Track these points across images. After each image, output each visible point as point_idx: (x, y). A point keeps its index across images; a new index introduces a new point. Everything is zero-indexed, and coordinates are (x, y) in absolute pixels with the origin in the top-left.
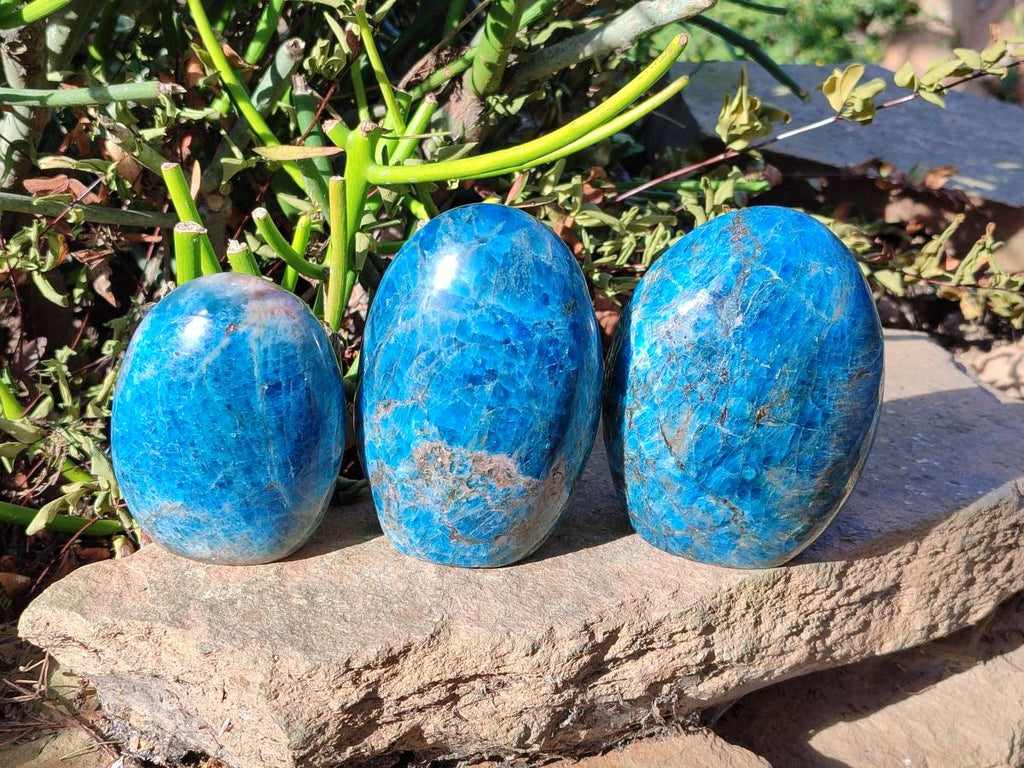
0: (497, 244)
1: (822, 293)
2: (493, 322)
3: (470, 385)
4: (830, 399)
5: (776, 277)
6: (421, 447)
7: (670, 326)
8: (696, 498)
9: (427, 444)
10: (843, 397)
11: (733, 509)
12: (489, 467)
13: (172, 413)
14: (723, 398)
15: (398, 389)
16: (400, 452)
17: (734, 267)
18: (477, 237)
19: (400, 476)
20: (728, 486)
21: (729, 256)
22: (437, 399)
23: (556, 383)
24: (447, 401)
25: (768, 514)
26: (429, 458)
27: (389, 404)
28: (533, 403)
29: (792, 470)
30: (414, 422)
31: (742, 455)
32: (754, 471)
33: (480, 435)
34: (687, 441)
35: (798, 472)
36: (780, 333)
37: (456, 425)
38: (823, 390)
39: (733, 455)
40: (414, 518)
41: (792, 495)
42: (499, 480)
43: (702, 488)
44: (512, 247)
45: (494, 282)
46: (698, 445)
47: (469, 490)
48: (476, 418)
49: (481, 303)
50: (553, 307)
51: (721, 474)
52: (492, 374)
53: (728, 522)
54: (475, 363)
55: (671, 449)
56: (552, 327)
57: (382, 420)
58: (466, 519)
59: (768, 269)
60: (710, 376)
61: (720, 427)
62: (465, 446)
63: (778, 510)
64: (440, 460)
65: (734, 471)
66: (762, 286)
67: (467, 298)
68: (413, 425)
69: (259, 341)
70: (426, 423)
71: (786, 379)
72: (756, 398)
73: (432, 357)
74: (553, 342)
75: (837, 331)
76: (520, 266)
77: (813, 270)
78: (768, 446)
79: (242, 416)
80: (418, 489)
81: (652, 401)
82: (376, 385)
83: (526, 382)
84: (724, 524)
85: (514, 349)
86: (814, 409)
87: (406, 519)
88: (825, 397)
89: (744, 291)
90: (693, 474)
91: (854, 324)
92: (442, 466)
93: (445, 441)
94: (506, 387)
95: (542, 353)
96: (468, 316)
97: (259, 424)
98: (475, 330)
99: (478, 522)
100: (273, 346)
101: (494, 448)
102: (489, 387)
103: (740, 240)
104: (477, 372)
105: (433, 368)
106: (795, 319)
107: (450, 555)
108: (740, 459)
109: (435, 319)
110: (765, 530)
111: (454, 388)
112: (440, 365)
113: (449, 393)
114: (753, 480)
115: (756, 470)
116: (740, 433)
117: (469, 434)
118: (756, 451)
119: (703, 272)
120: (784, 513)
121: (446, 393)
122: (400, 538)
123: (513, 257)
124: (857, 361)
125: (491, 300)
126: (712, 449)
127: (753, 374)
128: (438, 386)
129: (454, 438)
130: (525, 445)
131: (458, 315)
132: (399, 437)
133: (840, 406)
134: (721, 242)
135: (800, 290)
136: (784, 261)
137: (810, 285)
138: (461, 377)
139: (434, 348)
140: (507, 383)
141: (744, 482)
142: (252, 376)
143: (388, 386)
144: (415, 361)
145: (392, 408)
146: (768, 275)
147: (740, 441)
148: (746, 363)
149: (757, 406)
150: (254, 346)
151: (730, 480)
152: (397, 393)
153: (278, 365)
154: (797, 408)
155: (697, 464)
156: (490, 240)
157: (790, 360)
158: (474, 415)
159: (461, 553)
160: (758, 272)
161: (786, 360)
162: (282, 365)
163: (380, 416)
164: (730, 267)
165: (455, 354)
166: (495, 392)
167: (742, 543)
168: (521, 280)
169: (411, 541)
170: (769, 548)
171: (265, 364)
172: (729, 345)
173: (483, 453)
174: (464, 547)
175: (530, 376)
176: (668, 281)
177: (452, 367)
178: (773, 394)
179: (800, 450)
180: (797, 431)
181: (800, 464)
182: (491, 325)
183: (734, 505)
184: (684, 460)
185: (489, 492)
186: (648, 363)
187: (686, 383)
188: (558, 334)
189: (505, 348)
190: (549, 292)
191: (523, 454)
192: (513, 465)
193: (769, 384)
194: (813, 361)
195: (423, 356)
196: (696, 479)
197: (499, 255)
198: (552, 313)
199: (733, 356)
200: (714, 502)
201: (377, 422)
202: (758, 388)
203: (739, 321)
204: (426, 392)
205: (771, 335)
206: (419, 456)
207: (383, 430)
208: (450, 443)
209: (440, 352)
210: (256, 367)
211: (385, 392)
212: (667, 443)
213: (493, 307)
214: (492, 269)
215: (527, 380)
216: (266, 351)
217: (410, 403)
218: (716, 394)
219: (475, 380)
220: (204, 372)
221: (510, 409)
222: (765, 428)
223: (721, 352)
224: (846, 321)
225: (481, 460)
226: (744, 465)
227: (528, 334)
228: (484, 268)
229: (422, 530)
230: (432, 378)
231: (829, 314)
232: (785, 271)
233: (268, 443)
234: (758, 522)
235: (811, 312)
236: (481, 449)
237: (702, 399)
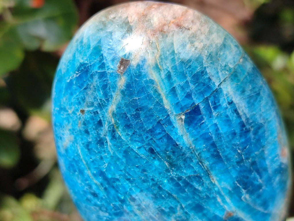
13: (102, 174)
69: (157, 68)
79: (169, 157)
97: (191, 159)
100: (175, 68)
142: (164, 110)
150: (154, 76)
153: (188, 86)
162: (192, 86)
171: (173, 91)
210: (164, 98)
216: (169, 77)
220: (113, 121)
233: (208, 175)
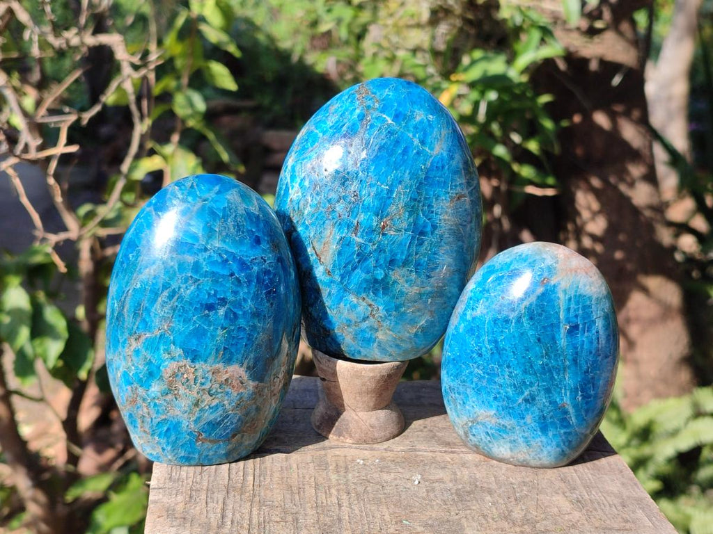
0: (217, 201)
1: (425, 134)
2: (220, 260)
3: (207, 312)
4: (436, 214)
5: (390, 121)
6: (168, 367)
7: (314, 163)
8: (341, 298)
9: (174, 365)
10: (446, 213)
11: (370, 305)
12: (226, 377)
13: (496, 342)
14: (355, 214)
15: (147, 323)
16: (151, 375)
17: (359, 116)
18: (200, 198)
19: (153, 395)
20: (364, 285)
21: (355, 109)
22: (179, 326)
23: (272, 304)
24: (188, 327)
25: (397, 308)
26: (177, 376)
27: (140, 337)
28: (256, 321)
29: (411, 271)
30: (162, 348)
31: (373, 259)
32: (382, 272)
33: (217, 351)
34: (331, 252)
35: (416, 272)
36: (395, 162)
37: (197, 345)
38: (430, 206)
39: (366, 259)
40: (165, 429)
41: (414, 291)
42: (233, 387)
43: (346, 289)
44: (228, 203)
45: (217, 230)
46: (340, 253)
47: (210, 398)
48: (213, 336)
49: (209, 247)
50: (264, 246)
51: (359, 276)
52: (223, 301)
53: (368, 317)
54: (209, 294)
55: (320, 260)
56: (265, 261)
57: (135, 351)
58: (209, 423)
59: (384, 116)
60: (344, 198)
61: (354, 237)
62: (206, 361)
63: (404, 306)
64: (185, 376)
65: (368, 272)
66: (380, 128)
67: (197, 244)
68: (162, 351)
69: (565, 291)
70: (173, 347)
71: (401, 196)
72: (380, 212)
73: (174, 293)
74: (267, 272)
75: (438, 162)
76: (236, 216)
77: (418, 117)
78: (391, 251)
79: (547, 349)
80: (168, 403)
81: (304, 223)
82: (126, 324)
83: (249, 305)
84: (365, 319)
85: (238, 280)
86: (425, 221)
87: (158, 431)
88: (432, 212)
89: (366, 132)
90: (338, 278)
91: (451, 158)
92: (188, 380)
93: (189, 359)
94: (235, 310)
95: (260, 281)
96: (200, 257)
97: (560, 356)
98: (206, 268)
99: (219, 423)
100: (575, 296)
101: (228, 361)
102: (222, 312)
103: (363, 98)
104: (211, 301)
105: (174, 302)
106: (405, 152)
107: (196, 456)
108: (371, 262)
109: (173, 263)
110: (397, 323)
111: (194, 316)
112: (181, 298)
113: (190, 320)
114: (382, 279)
115: (384, 271)
116: (370, 241)
117: (208, 351)
118: (383, 255)
119: (337, 122)
120: (409, 307)
121: (187, 321)
122: (153, 448)
123: (230, 210)
124: (456, 186)
125: (217, 244)
126: (350, 256)
127: (377, 194)
128: (180, 316)
129: (196, 356)
130: (252, 355)
131: (191, 258)
132: (150, 363)
133: (445, 220)
134: (350, 100)
135: (408, 131)
136: (396, 110)
137: (416, 127)
138: (198, 306)
139: (174, 285)
140: (235, 307)
141: (376, 281)
142: (558, 318)
143: (137, 323)
144: (160, 299)
145: (143, 338)
146: (384, 120)
147: (371, 247)
148: (371, 186)
149: (381, 219)
150: (561, 296)
151: (366, 281)
152: (146, 327)
154: (411, 220)
155: (340, 269)
156: (210, 198)
157: (403, 183)
158: (211, 335)
159: (205, 453)
160: (377, 118)
161: (400, 182)
162: (580, 312)
163: (132, 348)
164: (356, 116)
165: (192, 288)
166: (226, 316)
167: (381, 336)
168: (238, 227)
169: (163, 449)
170: (402, 340)
171: (569, 309)
172: (357, 174)
173: (220, 365)
174: (207, 448)
175: (252, 300)
176: (312, 132)
177: (191, 299)
178: (392, 209)
179: (416, 254)
180: (413, 238)
181: (418, 265)
182: (219, 263)
183: (370, 302)
184: (330, 267)
185: (226, 398)
186: (300, 194)
187: (328, 205)
188: (269, 266)
189: (231, 279)
190: (260, 234)
191: (251, 364)
192: (244, 373)
193: (388, 202)
194: (421, 183)
195: (166, 293)
196: (341, 282)
197: (218, 209)
198: (264, 250)
199: (361, 181)
200: (355, 300)
201: (130, 353)
202: (381, 205)
203: (364, 155)
204: (170, 322)
205: (388, 164)
206: (168, 375)
207: (135, 359)
208: (193, 361)
209: (179, 288)
210: (562, 311)
211: (135, 328)
212: (317, 255)
213: (219, 248)
214: (215, 220)
215: (250, 303)
216: (570, 300)
217: (158, 333)
218: (351, 212)
219: (210, 307)
220: (523, 311)
221: (239, 328)
222: (388, 237)
223: (352, 179)
224: (445, 154)
225: (219, 372)
226: (375, 267)
227: (248, 268)
228: (208, 219)
229: (173, 438)
230: (174, 310)
231: (432, 149)
232: (396, 117)
233: (565, 371)
234: (390, 315)
235: (418, 146)
236: (218, 362)
237: (340, 216)
